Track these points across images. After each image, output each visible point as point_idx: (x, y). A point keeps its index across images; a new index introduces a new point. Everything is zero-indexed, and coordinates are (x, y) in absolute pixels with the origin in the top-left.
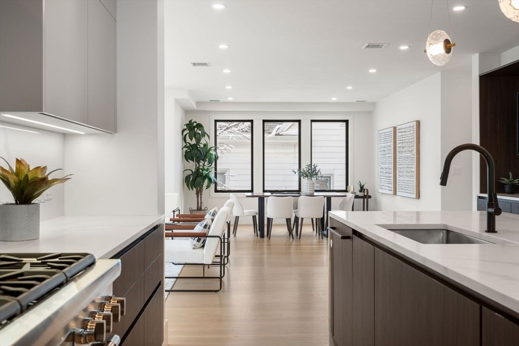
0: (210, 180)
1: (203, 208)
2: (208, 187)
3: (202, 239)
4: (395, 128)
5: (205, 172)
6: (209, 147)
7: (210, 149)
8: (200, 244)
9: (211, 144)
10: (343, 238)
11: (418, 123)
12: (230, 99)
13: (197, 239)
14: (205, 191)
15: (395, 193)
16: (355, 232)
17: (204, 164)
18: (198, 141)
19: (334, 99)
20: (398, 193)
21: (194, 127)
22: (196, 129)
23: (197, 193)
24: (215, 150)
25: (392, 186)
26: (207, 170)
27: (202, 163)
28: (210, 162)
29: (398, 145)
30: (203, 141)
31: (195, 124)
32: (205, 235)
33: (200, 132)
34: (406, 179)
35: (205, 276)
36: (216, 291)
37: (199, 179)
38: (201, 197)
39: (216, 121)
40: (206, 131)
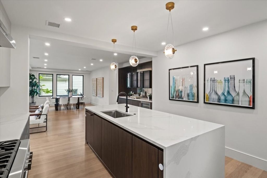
0: (37, 93)
1: (34, 102)
2: (36, 95)
3: (39, 116)
4: (97, 79)
5: (35, 91)
6: (37, 82)
7: (37, 83)
8: (39, 117)
9: (38, 81)
10: (91, 115)
11: (103, 78)
12: (45, 67)
13: (37, 116)
14: (35, 97)
15: (97, 96)
16: (94, 114)
17: (35, 88)
18: (33, 80)
19: (80, 70)
20: (98, 96)
21: (31, 76)
22: (32, 76)
23: (32, 97)
24: (39, 83)
25: (96, 94)
26: (36, 90)
27: (34, 87)
28: (37, 87)
29: (98, 83)
30: (35, 80)
31: (31, 75)
32: (41, 115)
33: (33, 77)
34: (100, 92)
35: (39, 127)
36: (45, 132)
37: (33, 93)
38: (33, 99)
39: (39, 74)
40: (36, 77)
